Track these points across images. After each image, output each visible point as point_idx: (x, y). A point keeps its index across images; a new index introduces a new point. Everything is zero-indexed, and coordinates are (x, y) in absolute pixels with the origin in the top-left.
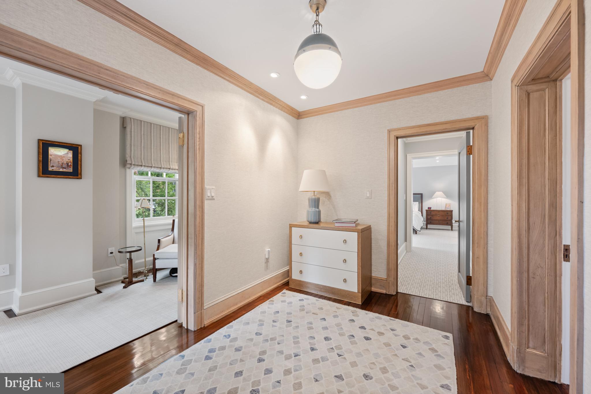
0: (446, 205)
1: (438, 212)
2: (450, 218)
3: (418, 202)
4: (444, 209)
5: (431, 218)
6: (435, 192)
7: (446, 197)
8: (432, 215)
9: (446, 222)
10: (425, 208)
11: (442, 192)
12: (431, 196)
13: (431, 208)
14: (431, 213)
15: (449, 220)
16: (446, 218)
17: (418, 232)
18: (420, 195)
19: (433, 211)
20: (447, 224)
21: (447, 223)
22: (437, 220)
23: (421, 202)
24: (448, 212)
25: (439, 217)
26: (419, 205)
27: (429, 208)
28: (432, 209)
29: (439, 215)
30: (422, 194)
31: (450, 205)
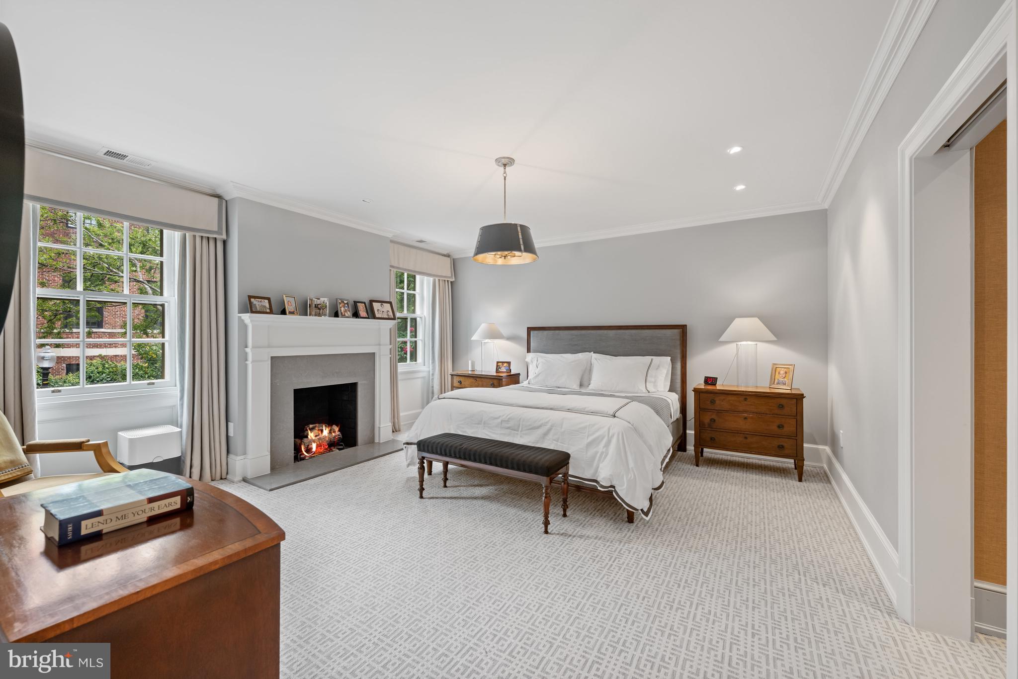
0: (775, 369)
1: (742, 398)
2: (789, 428)
3: (669, 358)
4: (763, 386)
5: (713, 420)
6: (731, 320)
7: (775, 339)
8: (719, 412)
9: (776, 442)
10: (696, 381)
11: (757, 319)
12: (716, 337)
13: (716, 379)
14: (713, 402)
15: (788, 437)
16: (774, 427)
17: (639, 516)
18: (676, 331)
19: (722, 397)
20: (780, 451)
21: (781, 447)
22: (737, 432)
23: (679, 356)
24: (783, 402)
25: (745, 418)
26: (673, 368)
27: (710, 381)
28: (719, 386)
29: (746, 412)
30: (683, 329)
31: (789, 370)
